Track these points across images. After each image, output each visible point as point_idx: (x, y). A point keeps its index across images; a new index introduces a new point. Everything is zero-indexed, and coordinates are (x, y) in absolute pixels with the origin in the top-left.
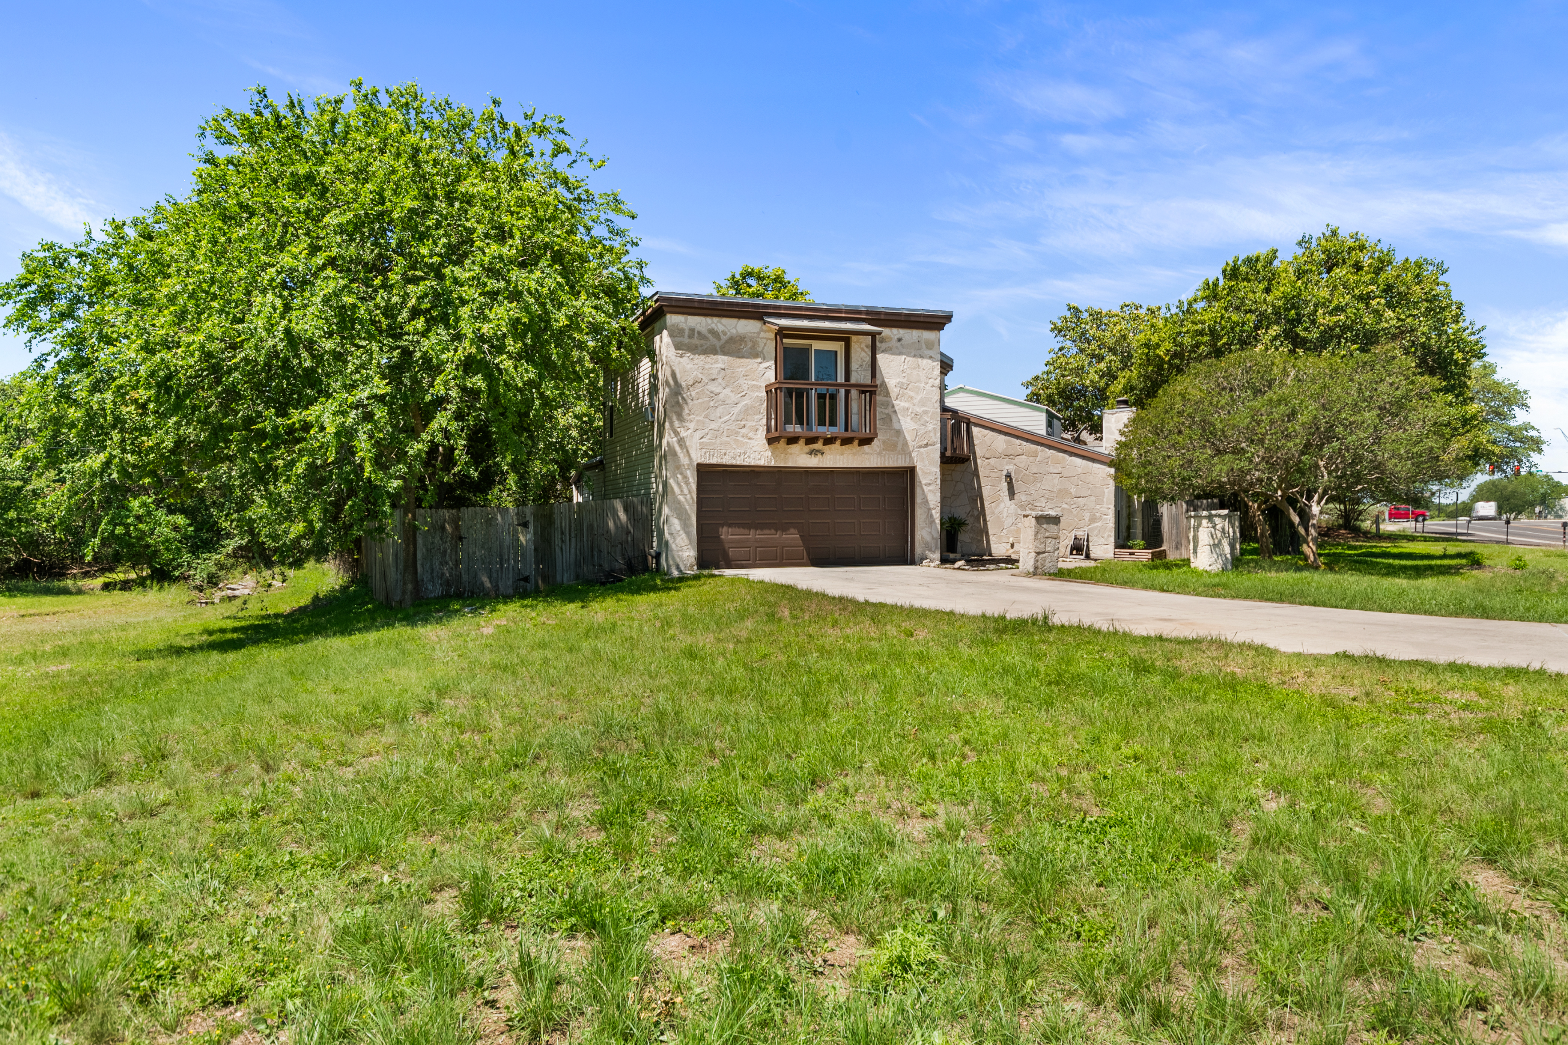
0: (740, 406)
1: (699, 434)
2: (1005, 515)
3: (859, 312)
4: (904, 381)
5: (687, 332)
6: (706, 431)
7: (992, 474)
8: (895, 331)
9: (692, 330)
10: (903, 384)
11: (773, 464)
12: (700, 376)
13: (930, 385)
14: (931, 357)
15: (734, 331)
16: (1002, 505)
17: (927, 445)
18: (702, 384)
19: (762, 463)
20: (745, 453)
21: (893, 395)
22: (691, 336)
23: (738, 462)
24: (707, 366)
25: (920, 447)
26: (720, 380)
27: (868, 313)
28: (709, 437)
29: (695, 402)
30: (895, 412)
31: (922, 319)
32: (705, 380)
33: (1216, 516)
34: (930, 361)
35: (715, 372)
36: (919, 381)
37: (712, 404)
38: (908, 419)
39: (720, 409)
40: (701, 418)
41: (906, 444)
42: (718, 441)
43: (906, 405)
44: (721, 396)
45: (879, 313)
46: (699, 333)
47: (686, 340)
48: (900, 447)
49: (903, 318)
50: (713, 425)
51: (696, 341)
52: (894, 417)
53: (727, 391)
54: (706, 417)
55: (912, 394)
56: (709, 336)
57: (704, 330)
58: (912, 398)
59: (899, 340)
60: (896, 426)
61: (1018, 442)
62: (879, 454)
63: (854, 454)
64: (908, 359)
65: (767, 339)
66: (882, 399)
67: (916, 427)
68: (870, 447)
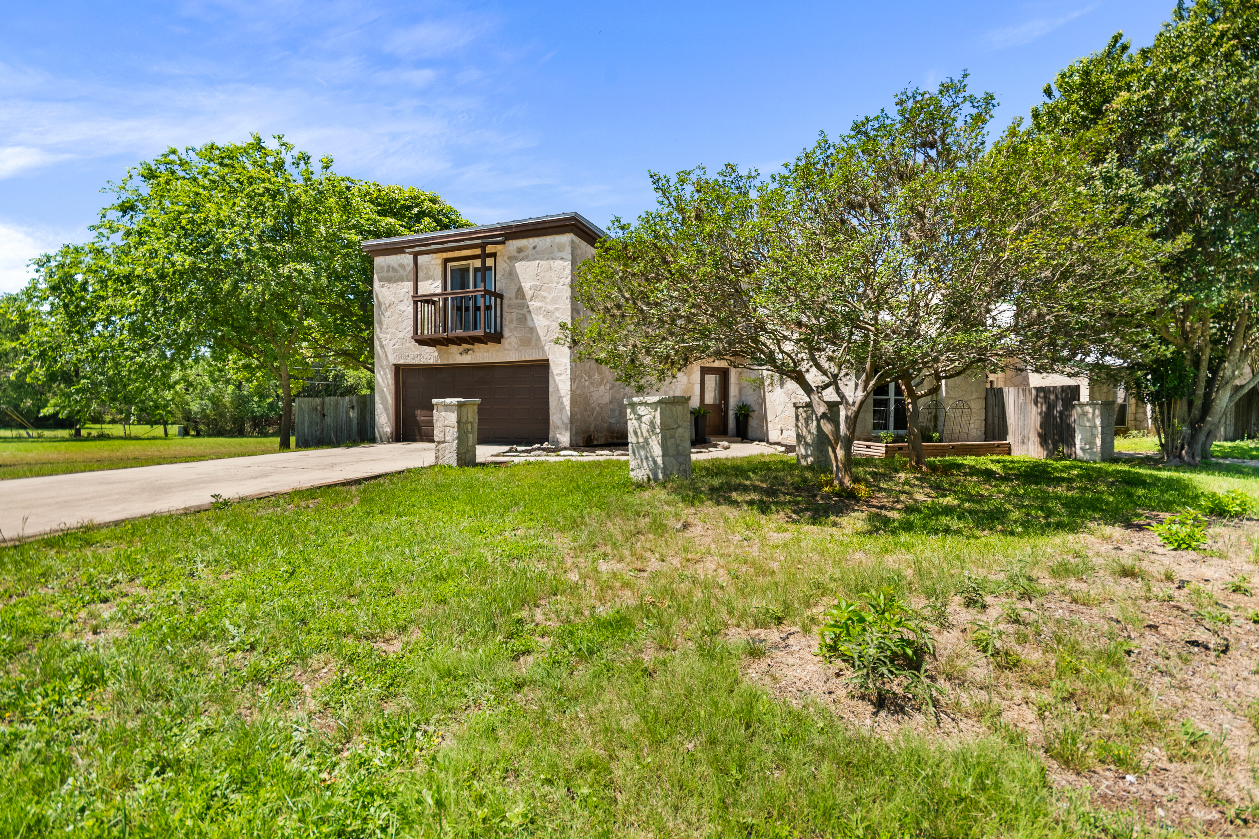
1: (392, 342)
4: (538, 283)
5: (385, 269)
6: (396, 340)
8: (531, 240)
9: (388, 266)
10: (536, 288)
11: (439, 362)
12: (393, 299)
13: (561, 284)
14: (562, 259)
16: (776, 394)
18: (395, 305)
19: (431, 362)
20: (420, 355)
21: (528, 297)
22: (388, 272)
23: (417, 361)
24: (398, 292)
25: (552, 341)
26: (405, 301)
27: (502, 229)
28: (397, 344)
29: (390, 319)
30: (530, 312)
31: (547, 225)
32: (396, 302)
33: (641, 404)
34: (561, 262)
35: (402, 295)
36: (552, 282)
37: (400, 319)
38: (541, 317)
40: (393, 331)
41: (538, 339)
42: (403, 347)
43: (538, 305)
45: (510, 227)
46: (393, 268)
47: (385, 274)
48: (533, 342)
49: (530, 228)
50: (401, 335)
51: (391, 274)
52: (528, 316)
54: (396, 329)
55: (545, 294)
56: (400, 269)
57: (396, 265)
58: (545, 298)
59: (534, 248)
60: (530, 324)
62: (517, 349)
64: (541, 262)
65: (437, 265)
66: (519, 301)
67: (548, 323)
68: (510, 343)
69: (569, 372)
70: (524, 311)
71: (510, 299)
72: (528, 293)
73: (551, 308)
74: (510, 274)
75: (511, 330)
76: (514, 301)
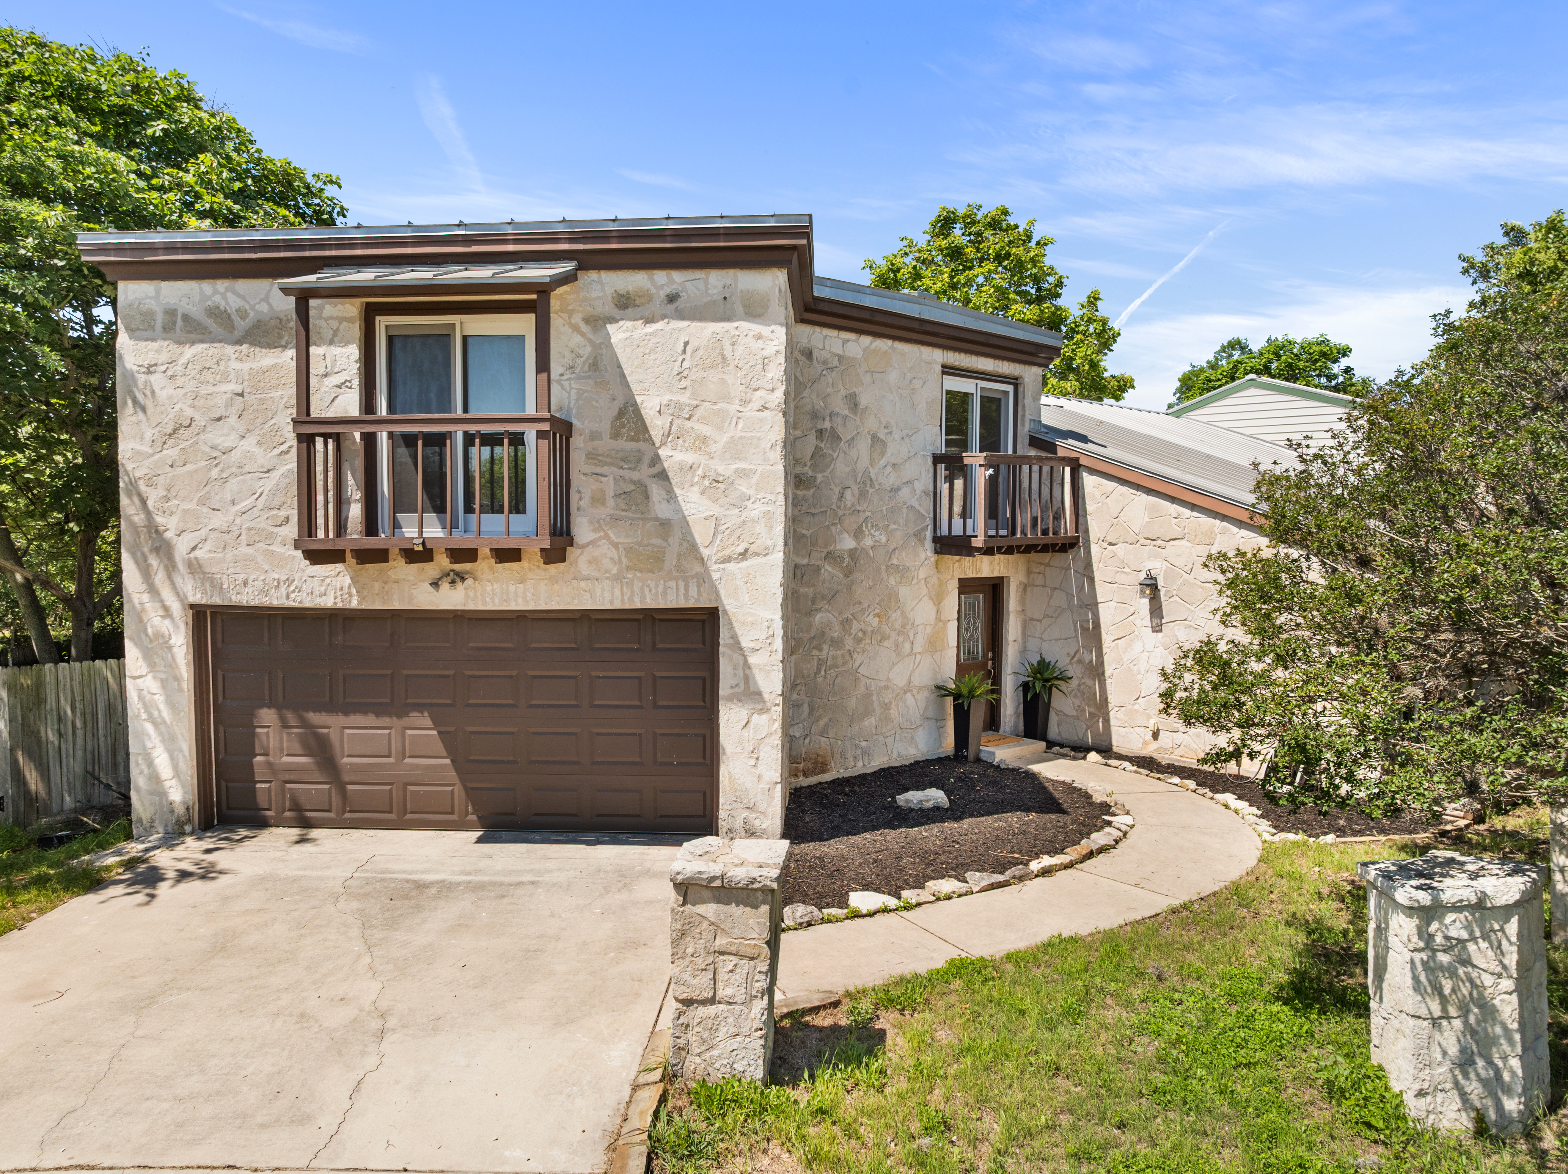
0: (275, 475)
1: (187, 540)
2: (1143, 666)
3: (553, 238)
4: (685, 398)
5: (160, 319)
6: (203, 533)
7: (1120, 578)
8: (661, 276)
9: (171, 313)
10: (679, 406)
11: (354, 604)
12: (189, 412)
13: (756, 405)
14: (758, 337)
15: (264, 308)
16: (1138, 646)
17: (744, 555)
18: (194, 429)
19: (328, 602)
20: (289, 581)
21: (656, 433)
22: (169, 327)
24: (205, 390)
25: (728, 560)
26: (233, 420)
27: (574, 237)
28: (207, 546)
29: (179, 471)
30: (663, 476)
31: (720, 241)
32: (200, 420)
34: (755, 347)
35: (221, 401)
37: (214, 473)
38: (699, 493)
39: (233, 484)
40: (192, 506)
41: (689, 552)
42: (229, 556)
43: (689, 458)
44: (235, 456)
45: (604, 236)
46: (186, 318)
48: (670, 560)
49: (668, 243)
50: (219, 521)
51: (179, 336)
52: (656, 491)
53: (249, 443)
54: (201, 502)
55: (705, 430)
56: (209, 322)
57: (196, 312)
58: (704, 440)
59: (672, 299)
60: (661, 509)
61: (1174, 509)
62: (617, 578)
63: (553, 580)
64: (694, 343)
65: (341, 320)
66: (625, 445)
67: (716, 510)
68: (594, 561)
69: (778, 644)
70: (644, 473)
71: (595, 436)
72: (657, 426)
73: (725, 469)
74: (595, 365)
75: (597, 523)
76: (606, 444)
